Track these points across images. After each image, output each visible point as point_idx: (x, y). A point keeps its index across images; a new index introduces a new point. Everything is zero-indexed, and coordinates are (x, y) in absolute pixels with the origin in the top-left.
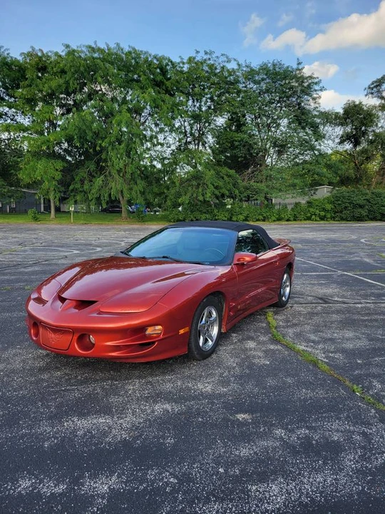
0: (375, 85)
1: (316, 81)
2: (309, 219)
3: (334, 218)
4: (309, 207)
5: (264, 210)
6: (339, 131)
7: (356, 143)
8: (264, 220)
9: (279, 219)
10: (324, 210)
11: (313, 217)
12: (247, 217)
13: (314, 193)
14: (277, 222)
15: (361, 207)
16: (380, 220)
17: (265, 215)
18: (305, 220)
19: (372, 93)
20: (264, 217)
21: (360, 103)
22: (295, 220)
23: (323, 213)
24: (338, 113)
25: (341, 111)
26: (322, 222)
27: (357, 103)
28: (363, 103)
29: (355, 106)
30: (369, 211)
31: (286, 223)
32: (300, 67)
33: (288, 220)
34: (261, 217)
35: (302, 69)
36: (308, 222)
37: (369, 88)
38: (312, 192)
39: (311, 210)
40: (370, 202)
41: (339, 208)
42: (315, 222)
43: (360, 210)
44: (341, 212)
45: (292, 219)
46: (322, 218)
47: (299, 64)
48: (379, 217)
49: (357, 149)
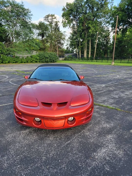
0: (47, 17)
1: (29, 11)
2: (32, 62)
3: (39, 62)
4: (31, 58)
5: (15, 59)
6: (38, 31)
7: (43, 37)
8: (16, 63)
9: (22, 62)
10: (36, 59)
11: (33, 61)
12: (9, 61)
13: (32, 53)
14: (21, 63)
15: (47, 58)
16: (53, 62)
17: (16, 61)
18: (30, 62)
19: (46, 20)
20: (16, 62)
21: (44, 22)
22: (27, 63)
23: (36, 60)
24: (37, 25)
25: (38, 25)
26: (36, 63)
27: (43, 22)
28: (45, 23)
29: (43, 23)
30: (50, 59)
31: (24, 64)
32: (23, 4)
33: (25, 63)
34: (15, 62)
35: (23, 5)
36: (31, 63)
37: (45, 18)
38: (32, 52)
39: (32, 59)
40: (50, 57)
41: (41, 59)
42: (34, 63)
43: (47, 59)
44: (42, 60)
45: (26, 62)
46: (36, 62)
47: (22, 3)
48: (53, 61)
49: (43, 39)
